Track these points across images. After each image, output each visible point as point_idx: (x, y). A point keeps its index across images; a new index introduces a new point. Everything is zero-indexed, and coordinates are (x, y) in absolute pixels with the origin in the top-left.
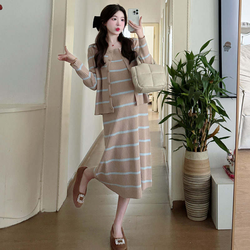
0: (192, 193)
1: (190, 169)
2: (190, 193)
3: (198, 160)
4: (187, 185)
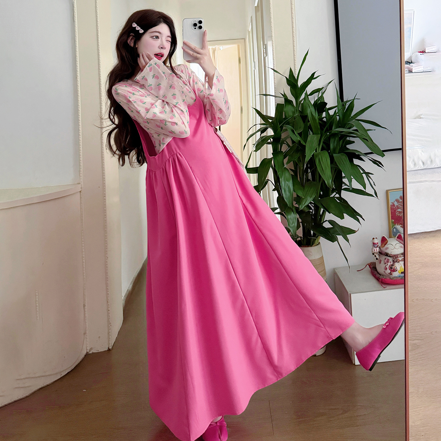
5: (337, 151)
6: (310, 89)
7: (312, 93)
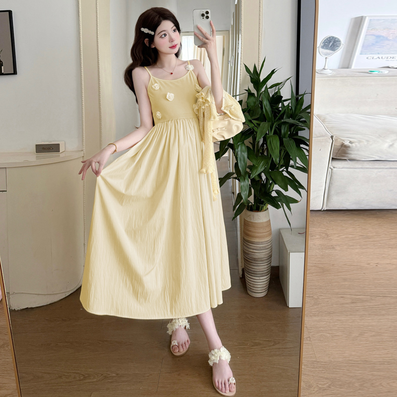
0: (254, 264)
1: (250, 233)
2: (252, 264)
3: (259, 221)
4: (248, 254)
5: (287, 136)
6: (269, 83)
7: (271, 87)
